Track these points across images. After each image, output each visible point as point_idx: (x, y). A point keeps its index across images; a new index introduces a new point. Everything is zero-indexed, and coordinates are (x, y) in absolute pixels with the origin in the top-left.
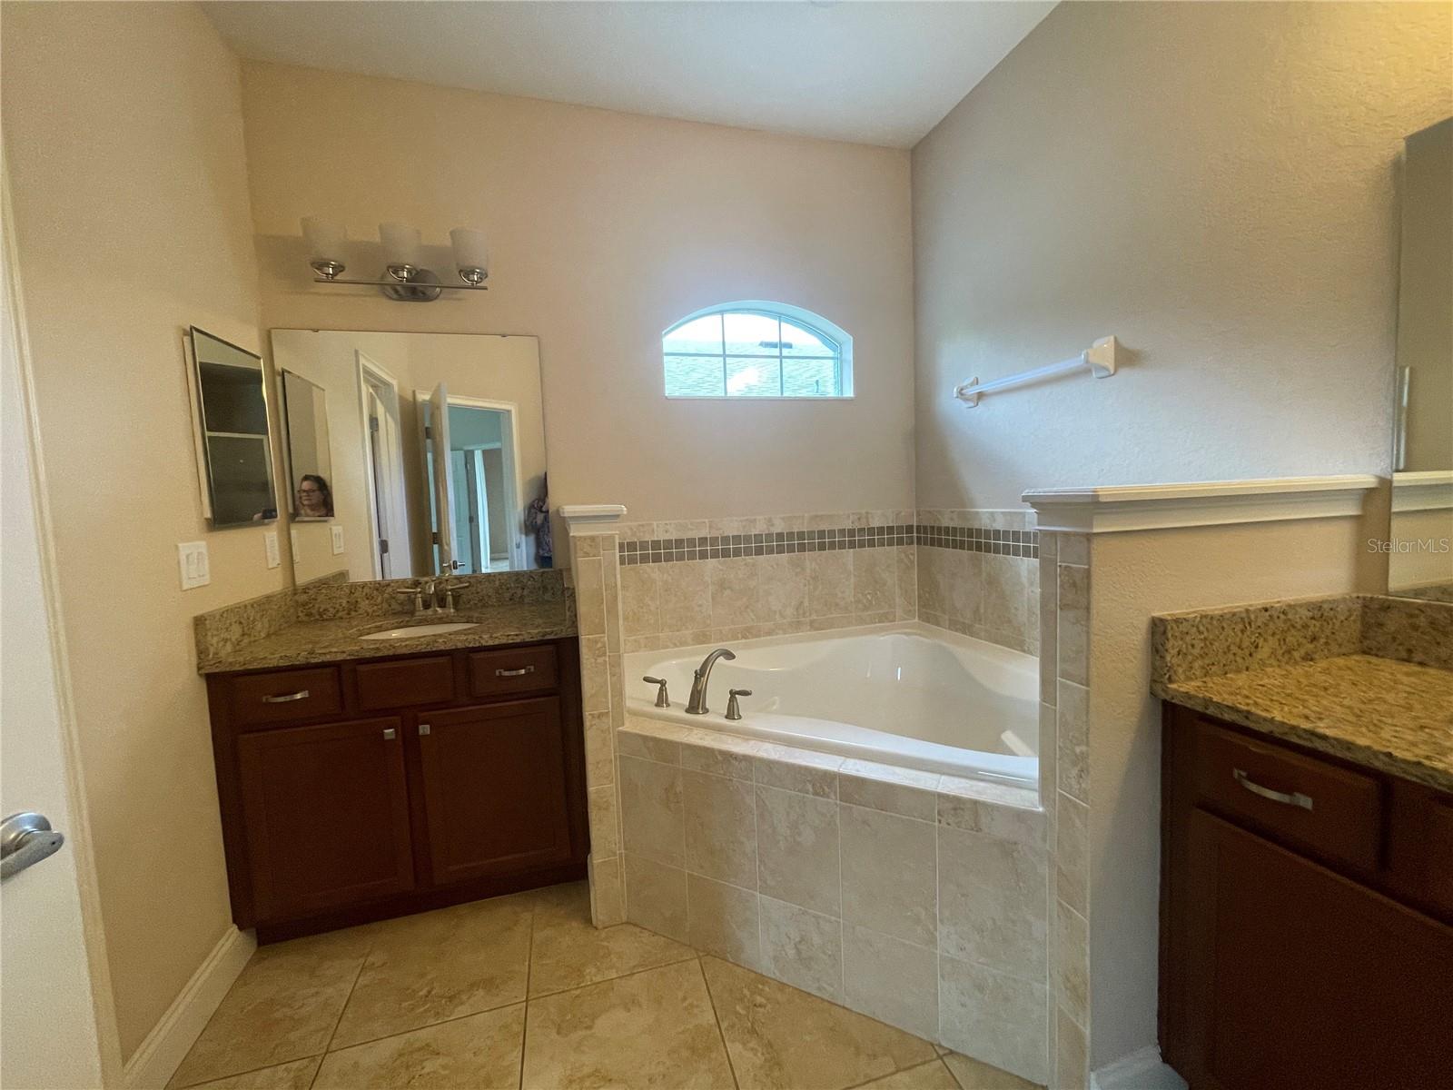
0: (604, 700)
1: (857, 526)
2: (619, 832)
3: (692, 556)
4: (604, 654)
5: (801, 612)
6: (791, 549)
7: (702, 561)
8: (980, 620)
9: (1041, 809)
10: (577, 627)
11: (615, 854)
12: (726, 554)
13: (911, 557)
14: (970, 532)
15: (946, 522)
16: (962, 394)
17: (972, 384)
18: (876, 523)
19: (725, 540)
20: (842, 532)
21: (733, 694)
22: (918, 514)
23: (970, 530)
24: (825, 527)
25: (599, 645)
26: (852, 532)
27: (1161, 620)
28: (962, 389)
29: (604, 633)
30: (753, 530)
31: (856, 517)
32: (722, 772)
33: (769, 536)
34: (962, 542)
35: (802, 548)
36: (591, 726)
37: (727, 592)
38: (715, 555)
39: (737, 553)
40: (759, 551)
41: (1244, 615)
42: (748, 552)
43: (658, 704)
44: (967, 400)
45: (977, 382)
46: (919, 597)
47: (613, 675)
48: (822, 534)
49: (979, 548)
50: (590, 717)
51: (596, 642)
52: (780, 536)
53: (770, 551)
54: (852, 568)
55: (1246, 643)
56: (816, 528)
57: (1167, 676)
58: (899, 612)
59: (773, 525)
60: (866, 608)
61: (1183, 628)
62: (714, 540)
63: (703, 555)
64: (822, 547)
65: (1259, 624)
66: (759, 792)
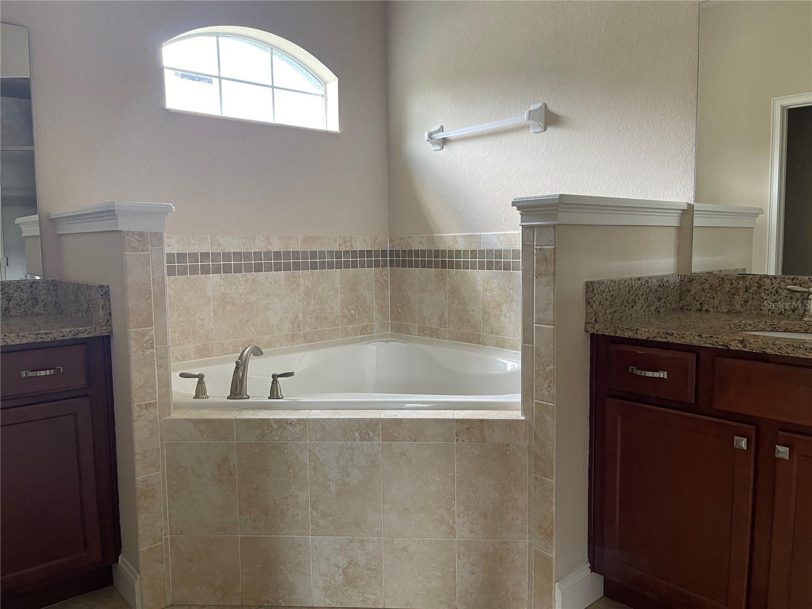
0: (152, 391)
1: (343, 249)
2: (165, 518)
3: (194, 270)
4: (152, 346)
5: (296, 325)
6: (287, 268)
7: (203, 276)
8: (445, 324)
9: (523, 418)
10: (111, 326)
11: (161, 539)
12: (227, 270)
13: (385, 278)
14: (437, 253)
15: (416, 246)
16: (432, 139)
17: (438, 131)
18: (358, 247)
19: (227, 255)
20: (331, 252)
21: (275, 377)
22: (391, 241)
23: (437, 252)
24: (317, 248)
25: (147, 338)
26: (338, 254)
27: (591, 283)
28: (431, 134)
29: (151, 326)
30: (252, 247)
31: (343, 241)
32: (277, 438)
33: (267, 254)
34: (430, 262)
35: (297, 267)
36: (139, 416)
37: (229, 307)
38: (217, 271)
39: (238, 270)
40: (258, 269)
41: (629, 282)
42: (248, 269)
43: (196, 397)
44: (434, 144)
45: (442, 129)
46: (392, 311)
47: (160, 367)
48: (313, 254)
49: (444, 266)
50: (138, 408)
51: (144, 335)
52: (277, 254)
53: (269, 269)
54: (339, 286)
55: (630, 300)
56: (309, 248)
57: (594, 318)
58: (376, 324)
59: (270, 244)
60: (350, 322)
61: (602, 287)
62: (216, 256)
63: (205, 271)
64: (314, 267)
65: (636, 288)
66: (311, 449)
